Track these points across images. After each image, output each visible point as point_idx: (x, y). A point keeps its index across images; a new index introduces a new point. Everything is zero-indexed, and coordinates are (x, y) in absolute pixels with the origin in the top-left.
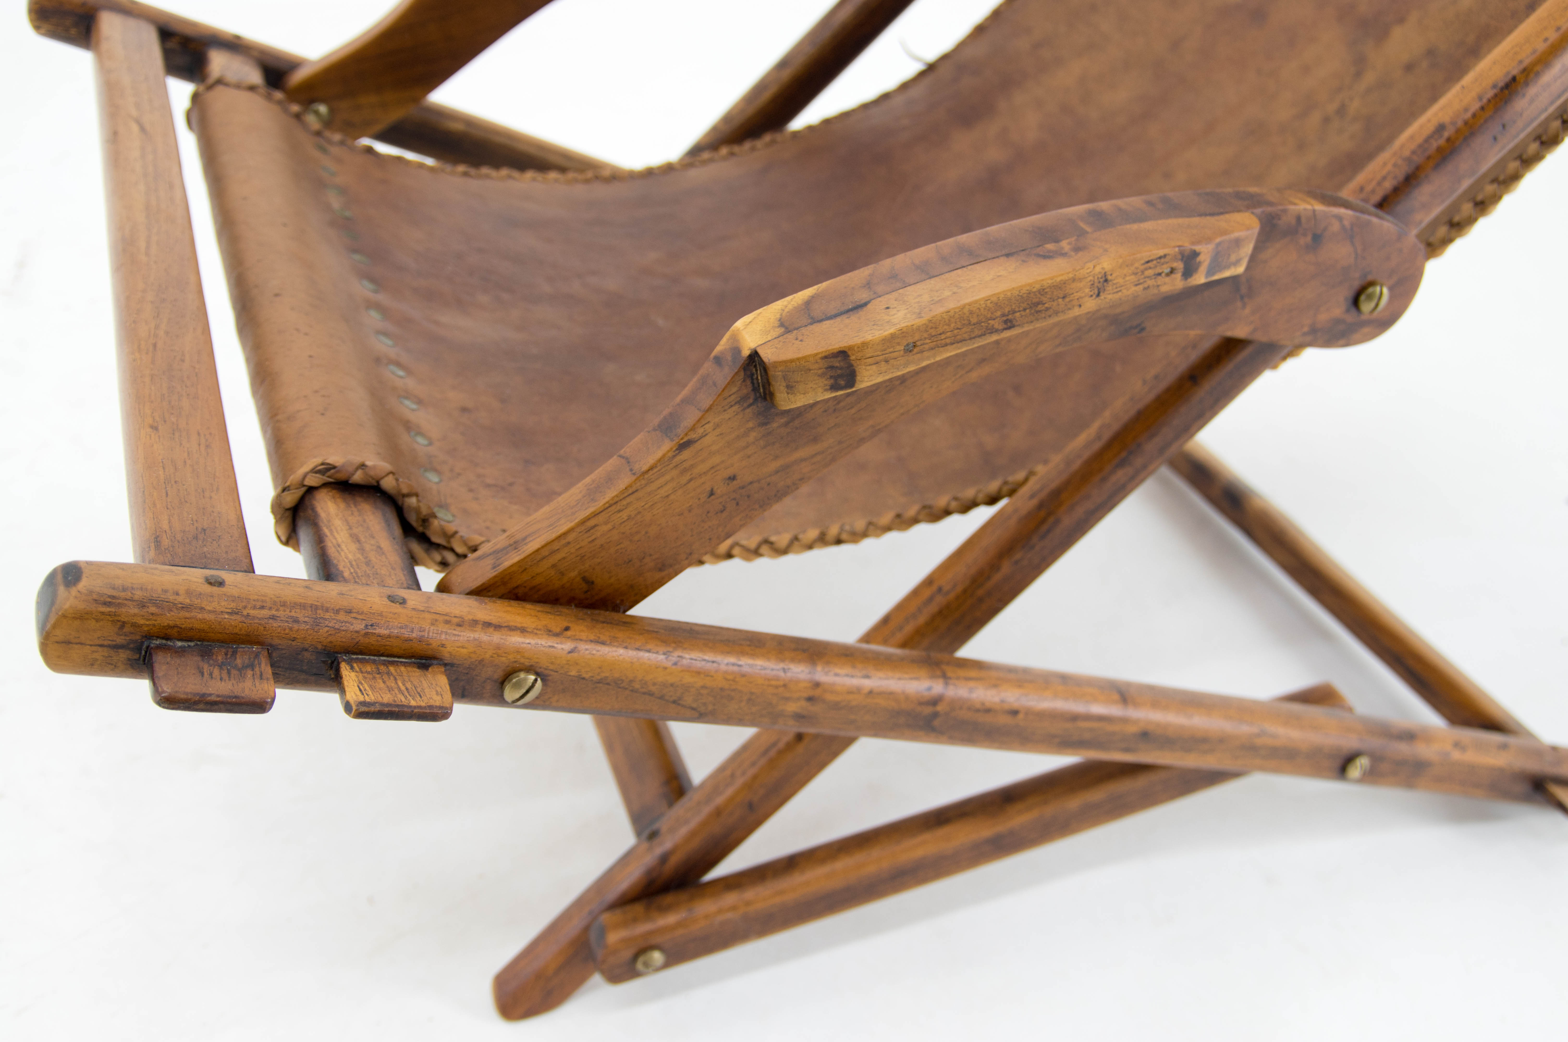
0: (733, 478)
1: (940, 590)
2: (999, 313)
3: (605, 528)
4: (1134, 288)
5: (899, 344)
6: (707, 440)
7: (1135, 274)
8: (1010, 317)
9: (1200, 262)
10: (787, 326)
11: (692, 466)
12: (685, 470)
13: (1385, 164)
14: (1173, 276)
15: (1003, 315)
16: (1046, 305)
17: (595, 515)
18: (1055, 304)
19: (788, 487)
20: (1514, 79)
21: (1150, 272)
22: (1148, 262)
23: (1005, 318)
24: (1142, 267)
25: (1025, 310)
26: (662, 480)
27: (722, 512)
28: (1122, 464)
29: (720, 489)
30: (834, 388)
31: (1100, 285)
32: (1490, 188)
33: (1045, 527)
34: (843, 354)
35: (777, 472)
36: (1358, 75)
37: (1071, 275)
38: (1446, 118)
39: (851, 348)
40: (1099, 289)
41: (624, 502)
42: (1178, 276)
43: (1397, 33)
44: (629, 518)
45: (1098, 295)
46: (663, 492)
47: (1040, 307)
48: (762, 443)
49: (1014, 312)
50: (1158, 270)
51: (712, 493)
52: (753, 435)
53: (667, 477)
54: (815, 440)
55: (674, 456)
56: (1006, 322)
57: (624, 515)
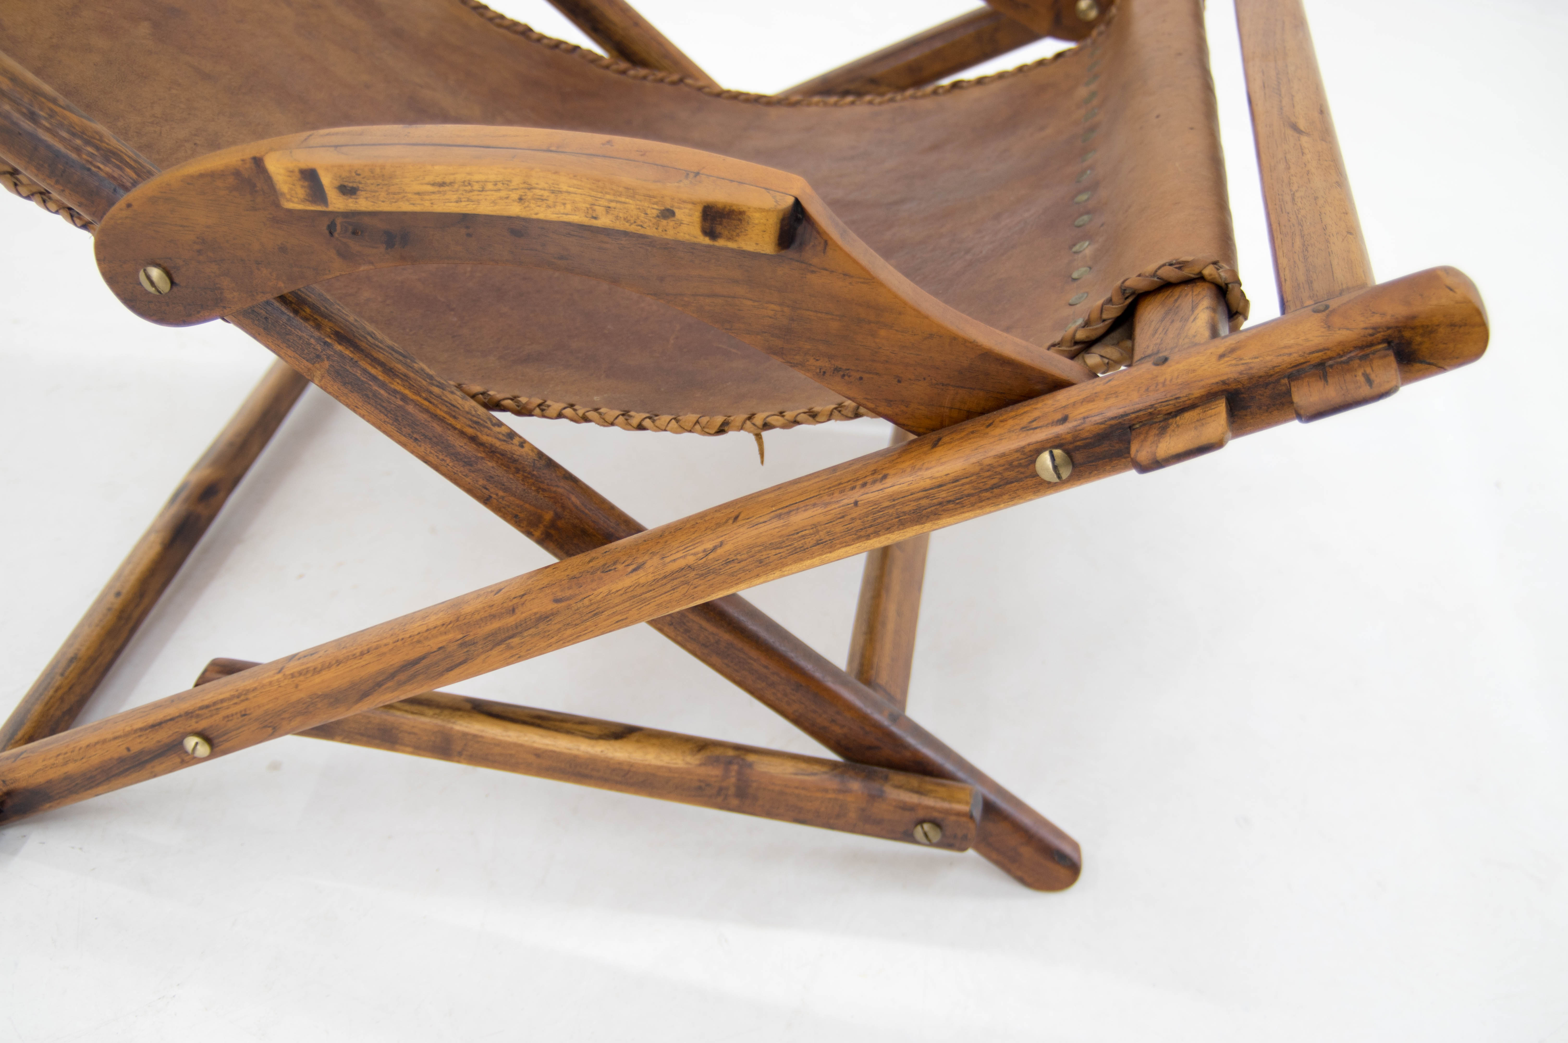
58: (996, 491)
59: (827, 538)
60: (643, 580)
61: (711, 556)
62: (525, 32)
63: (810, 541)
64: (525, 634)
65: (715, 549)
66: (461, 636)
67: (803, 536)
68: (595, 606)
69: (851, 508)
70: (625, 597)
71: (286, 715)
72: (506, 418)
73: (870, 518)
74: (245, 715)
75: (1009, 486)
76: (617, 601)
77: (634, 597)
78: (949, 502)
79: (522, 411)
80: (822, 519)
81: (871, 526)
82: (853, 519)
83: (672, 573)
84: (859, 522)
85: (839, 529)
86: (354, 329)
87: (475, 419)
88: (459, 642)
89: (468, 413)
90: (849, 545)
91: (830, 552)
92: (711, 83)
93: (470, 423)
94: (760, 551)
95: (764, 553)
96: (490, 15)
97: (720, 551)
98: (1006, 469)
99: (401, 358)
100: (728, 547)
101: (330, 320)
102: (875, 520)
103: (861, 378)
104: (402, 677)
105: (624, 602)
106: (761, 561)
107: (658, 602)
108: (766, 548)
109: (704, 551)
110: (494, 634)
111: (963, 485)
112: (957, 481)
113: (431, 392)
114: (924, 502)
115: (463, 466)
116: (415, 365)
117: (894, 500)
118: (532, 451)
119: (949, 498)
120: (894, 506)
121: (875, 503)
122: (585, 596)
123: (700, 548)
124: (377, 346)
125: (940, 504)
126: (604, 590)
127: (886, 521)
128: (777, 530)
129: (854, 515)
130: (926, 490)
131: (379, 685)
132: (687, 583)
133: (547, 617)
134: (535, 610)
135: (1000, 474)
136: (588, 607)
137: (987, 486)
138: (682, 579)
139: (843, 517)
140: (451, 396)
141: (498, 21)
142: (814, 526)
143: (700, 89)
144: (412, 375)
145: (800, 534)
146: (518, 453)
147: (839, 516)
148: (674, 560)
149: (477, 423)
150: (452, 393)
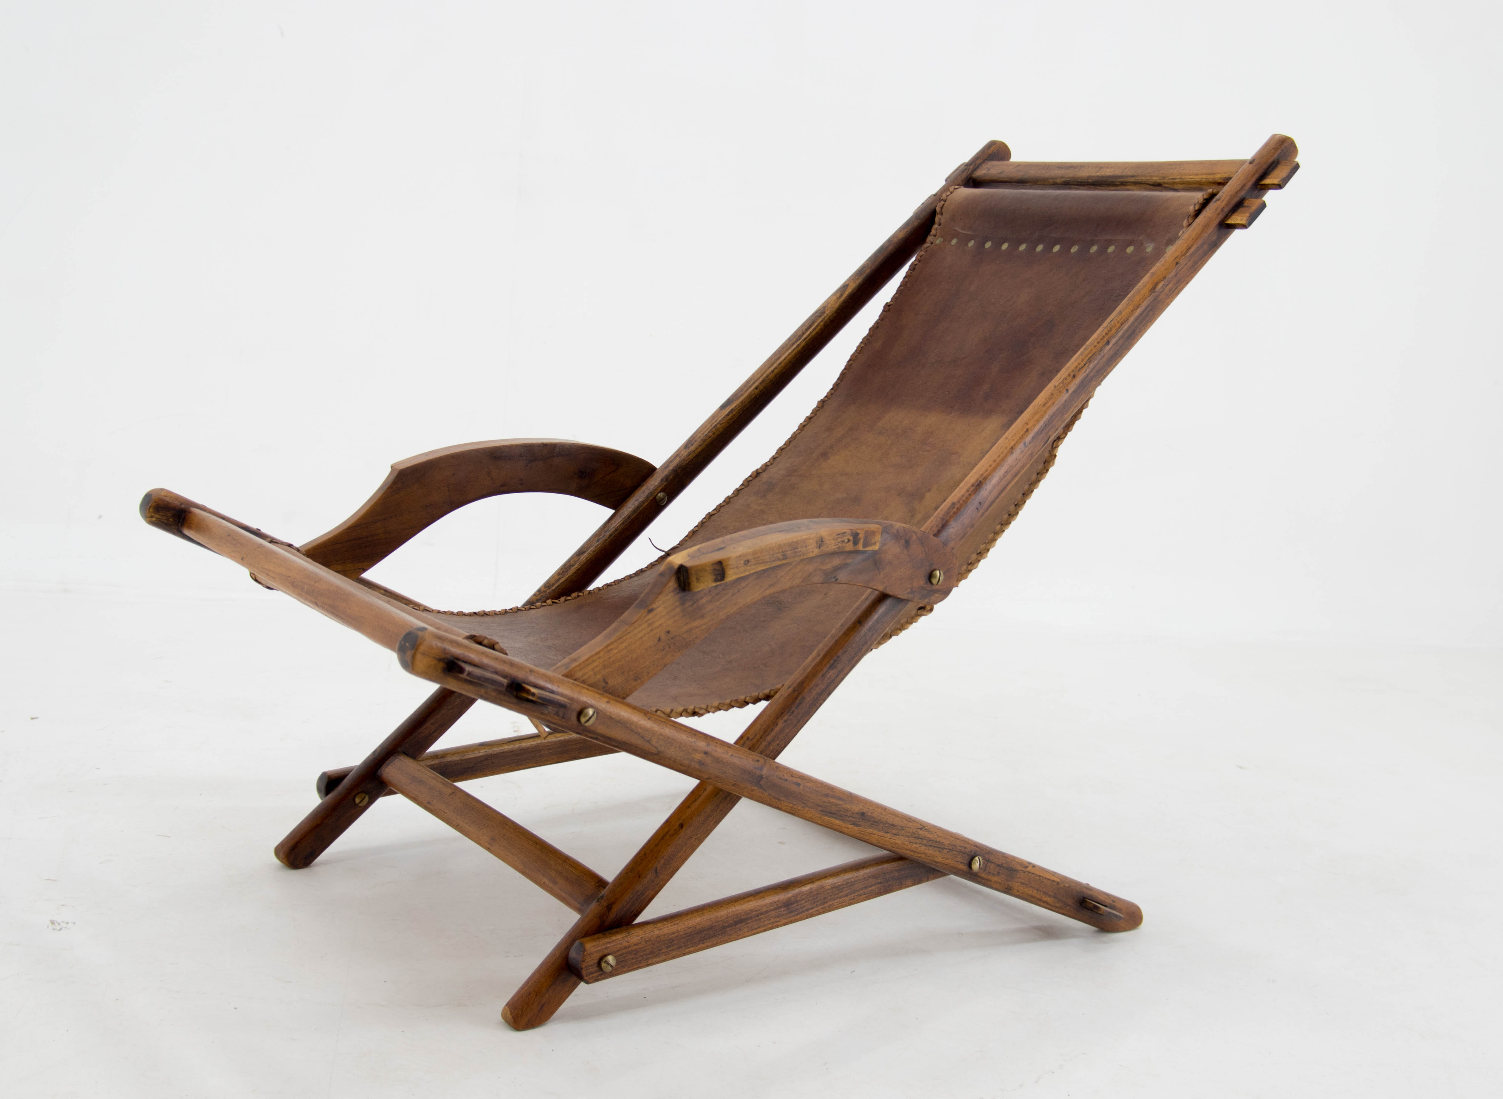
0: (668, 632)
1: (748, 738)
2: (780, 551)
3: (615, 651)
4: (834, 547)
5: (742, 560)
6: (659, 610)
7: (834, 540)
8: (785, 553)
9: (859, 538)
10: (692, 556)
11: (653, 623)
12: (650, 625)
13: (932, 521)
14: (849, 543)
15: (783, 552)
16: (799, 549)
17: (612, 643)
18: (803, 549)
19: (691, 641)
20: (980, 482)
21: (839, 540)
22: (838, 535)
23: (783, 553)
24: (836, 537)
25: (791, 550)
26: (640, 628)
27: (663, 650)
28: (832, 667)
29: (663, 637)
30: (716, 580)
31: (820, 543)
32: (982, 547)
33: (798, 701)
34: (720, 563)
35: (687, 632)
36: (912, 516)
37: (808, 536)
38: (955, 500)
39: (723, 560)
40: (820, 545)
41: (624, 638)
42: (851, 543)
43: (928, 495)
44: (626, 648)
45: (820, 548)
46: (640, 635)
47: (797, 550)
48: (681, 614)
49: (787, 551)
50: (843, 539)
51: (659, 640)
52: (678, 610)
53: (643, 627)
54: (703, 616)
55: (646, 616)
56: (783, 555)
57: (623, 645)
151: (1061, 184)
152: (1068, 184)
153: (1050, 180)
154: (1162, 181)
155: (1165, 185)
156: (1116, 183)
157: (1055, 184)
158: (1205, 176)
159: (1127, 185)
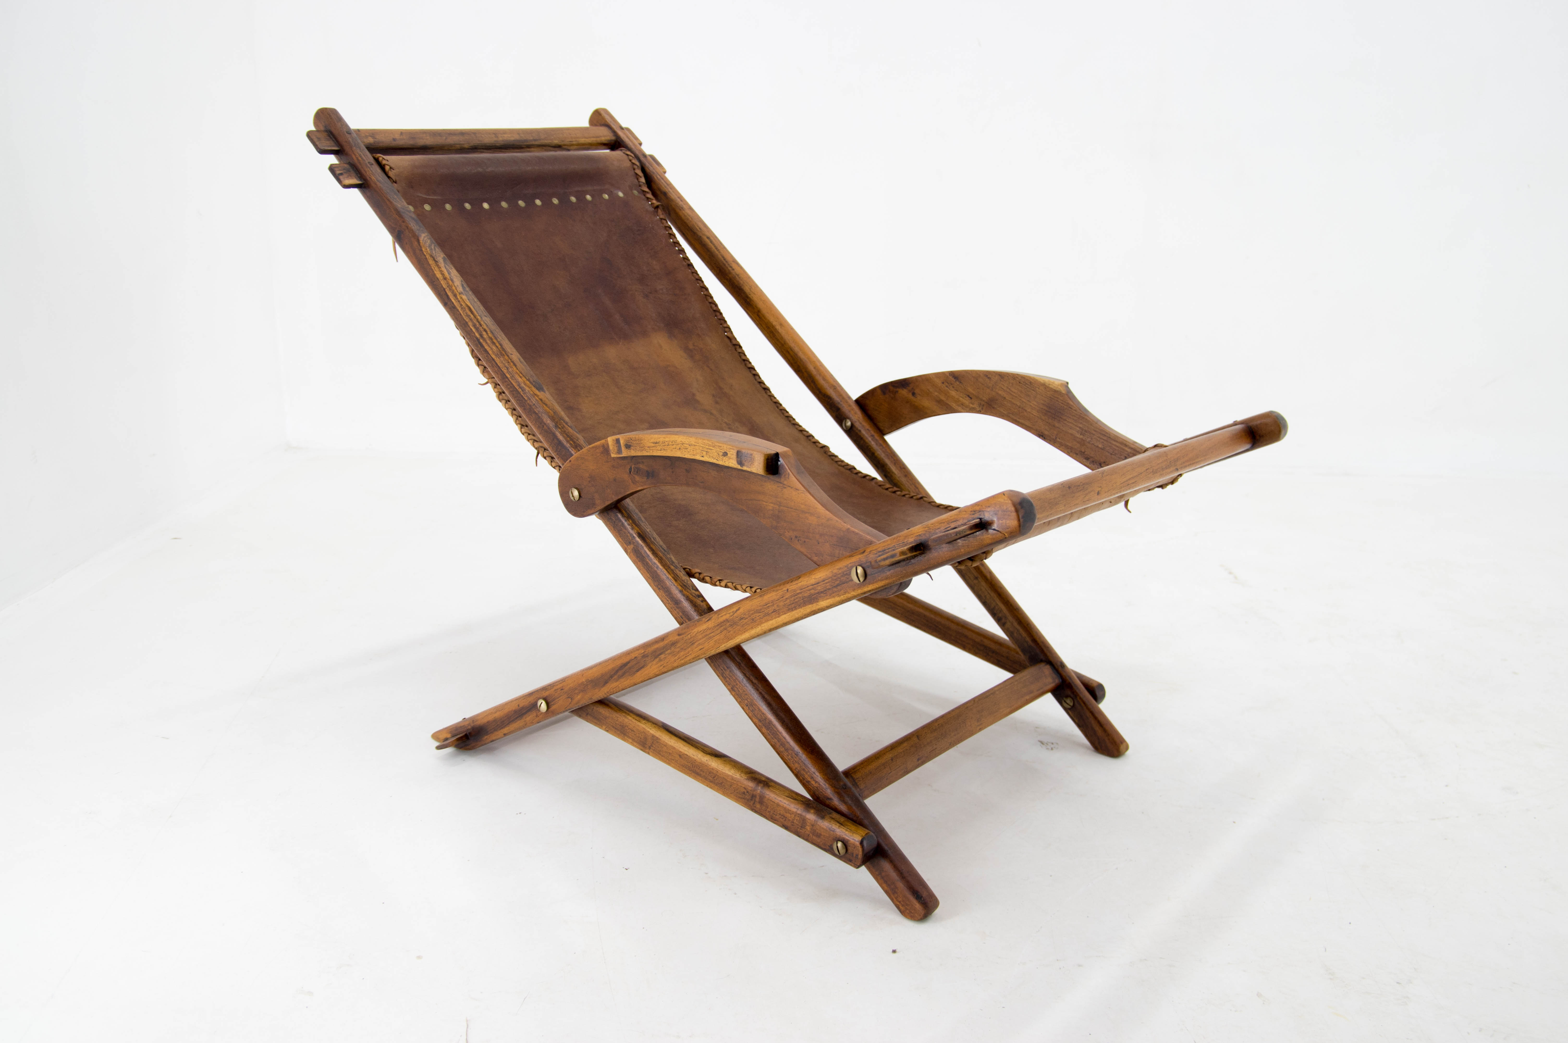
58: (839, 587)
59: (777, 609)
60: (710, 626)
61: (735, 615)
62: (852, 469)
63: (771, 610)
64: (666, 653)
65: (737, 610)
66: (643, 651)
67: (768, 607)
68: (692, 639)
69: (786, 593)
70: (703, 635)
71: (577, 691)
72: (695, 581)
73: (792, 599)
74: (562, 689)
75: (843, 585)
76: (700, 637)
77: (707, 635)
78: (822, 592)
79: (703, 580)
80: (776, 598)
81: (793, 603)
82: (787, 599)
83: (722, 623)
84: (788, 601)
85: (781, 604)
86: (647, 534)
87: (685, 584)
88: (642, 655)
89: (683, 581)
90: (785, 614)
91: (779, 617)
92: (927, 495)
93: (682, 585)
94: (753, 614)
95: (754, 615)
96: (836, 459)
97: (738, 612)
98: (842, 576)
99: (663, 551)
100: (741, 610)
101: (638, 527)
102: (795, 600)
103: (805, 542)
104: (620, 673)
105: (703, 638)
106: (753, 620)
107: (715, 639)
108: (755, 613)
109: (733, 612)
110: (655, 651)
111: (826, 583)
112: (824, 581)
113: (670, 568)
114: (812, 591)
115: (674, 605)
116: (668, 556)
117: (801, 589)
118: (707, 605)
119: (821, 590)
120: (801, 592)
121: (795, 590)
122: (688, 633)
123: (731, 611)
124: (654, 543)
125: (818, 593)
126: (696, 630)
127: (799, 601)
128: (759, 602)
129: (787, 596)
130: (813, 585)
131: (611, 677)
132: (725, 629)
133: (674, 644)
134: (671, 639)
135: (840, 578)
136: (689, 639)
137: (835, 585)
138: (724, 627)
139: (782, 597)
140: (678, 571)
141: (840, 463)
142: (772, 602)
143: (930, 503)
144: (664, 558)
145: (767, 606)
146: (699, 603)
147: (781, 597)
148: (722, 616)
149: (685, 585)
150: (680, 571)
151: (468, 149)
152: (475, 149)
153: (457, 146)
154: (562, 143)
155: (564, 147)
156: (523, 146)
157: (462, 150)
158: (594, 139)
159: (532, 148)
